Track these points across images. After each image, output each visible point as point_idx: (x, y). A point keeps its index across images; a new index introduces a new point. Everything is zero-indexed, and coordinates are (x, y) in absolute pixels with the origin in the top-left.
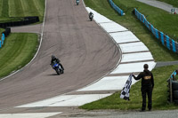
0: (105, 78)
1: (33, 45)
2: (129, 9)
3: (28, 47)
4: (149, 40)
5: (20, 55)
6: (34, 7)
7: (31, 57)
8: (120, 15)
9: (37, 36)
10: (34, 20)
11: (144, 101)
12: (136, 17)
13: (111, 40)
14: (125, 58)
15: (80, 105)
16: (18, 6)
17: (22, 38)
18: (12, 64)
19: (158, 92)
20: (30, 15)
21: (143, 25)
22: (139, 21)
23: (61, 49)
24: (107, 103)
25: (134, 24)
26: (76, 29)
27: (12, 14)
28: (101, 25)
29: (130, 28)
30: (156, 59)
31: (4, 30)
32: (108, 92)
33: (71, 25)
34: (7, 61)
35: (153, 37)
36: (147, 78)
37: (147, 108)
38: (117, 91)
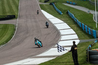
0: (52, 49)
1: (12, 31)
2: (65, 11)
3: (9, 32)
4: (76, 28)
5: (5, 37)
6: (13, 10)
7: (11, 38)
8: (60, 14)
9: (14, 26)
10: (13, 17)
12: (69, 15)
13: (55, 28)
14: (63, 38)
16: (4, 9)
17: (6, 27)
18: (1, 41)
19: (81, 57)
20: (11, 14)
21: (73, 20)
23: (27, 33)
24: (53, 63)
25: (68, 19)
26: (36, 22)
28: (50, 20)
29: (65, 21)
30: (80, 38)
32: (54, 56)
33: (33, 20)
35: (78, 26)
38: (58, 56)
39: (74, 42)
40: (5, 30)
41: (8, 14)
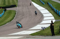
0: (38, 25)
1: (14, 14)
2: (46, 2)
3: (12, 15)
4: (53, 13)
6: (14, 2)
7: (13, 18)
8: (43, 4)
9: (15, 11)
13: (40, 13)
14: (45, 19)
15: (30, 34)
16: (9, 1)
17: (10, 12)
18: (7, 20)
19: (56, 30)
20: (13, 4)
22: (50, 6)
23: (23, 16)
24: (39, 33)
25: (48, 7)
26: (28, 9)
27: (7, 4)
28: (37, 8)
30: (55, 19)
31: (4, 9)
32: (39, 30)
34: (5, 19)
35: (54, 12)
39: (52, 21)
40: (10, 14)
41: (12, 4)
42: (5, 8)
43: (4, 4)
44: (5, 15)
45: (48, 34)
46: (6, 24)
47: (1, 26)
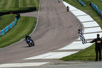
0: (74, 42)
1: (33, 24)
2: (88, 2)
3: (30, 25)
5: (26, 30)
6: (33, 2)
8: (83, 6)
9: (35, 19)
10: (34, 9)
11: (97, 56)
12: (92, 7)
13: (77, 20)
14: (86, 31)
15: (60, 58)
16: (24, 1)
17: (26, 20)
18: (21, 34)
21: (96, 11)
22: (94, 9)
23: (49, 26)
24: (76, 57)
25: (91, 11)
26: (57, 14)
27: (21, 6)
28: (72, 12)
29: (88, 13)
31: (16, 15)
32: (76, 50)
33: (54, 12)
34: (18, 33)
36: (98, 42)
37: (99, 60)
38: (81, 50)
39: (98, 35)
40: (26, 23)
41: (29, 6)
42: (17, 13)
43: (17, 5)
44: (18, 26)
45: (91, 58)
46: (19, 40)
47: (11, 44)
